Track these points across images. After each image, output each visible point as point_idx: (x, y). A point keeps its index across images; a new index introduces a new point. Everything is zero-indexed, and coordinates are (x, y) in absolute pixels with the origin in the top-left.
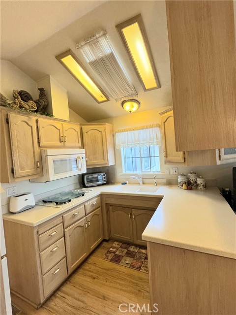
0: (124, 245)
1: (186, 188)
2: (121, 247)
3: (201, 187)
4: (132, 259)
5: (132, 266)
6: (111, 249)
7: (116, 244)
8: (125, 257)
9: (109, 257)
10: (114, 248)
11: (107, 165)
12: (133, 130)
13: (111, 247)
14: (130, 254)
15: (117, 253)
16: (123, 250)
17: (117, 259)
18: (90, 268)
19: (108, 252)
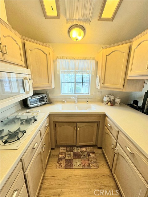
0: (68, 149)
1: (110, 105)
2: (67, 151)
3: (119, 104)
4: (80, 159)
5: (84, 167)
6: (60, 156)
7: (62, 150)
8: (74, 160)
9: (62, 165)
10: (62, 153)
11: (51, 88)
12: (74, 59)
13: (59, 154)
14: (77, 156)
15: (67, 158)
16: (69, 153)
17: (69, 165)
18: (50, 185)
19: (59, 159)
